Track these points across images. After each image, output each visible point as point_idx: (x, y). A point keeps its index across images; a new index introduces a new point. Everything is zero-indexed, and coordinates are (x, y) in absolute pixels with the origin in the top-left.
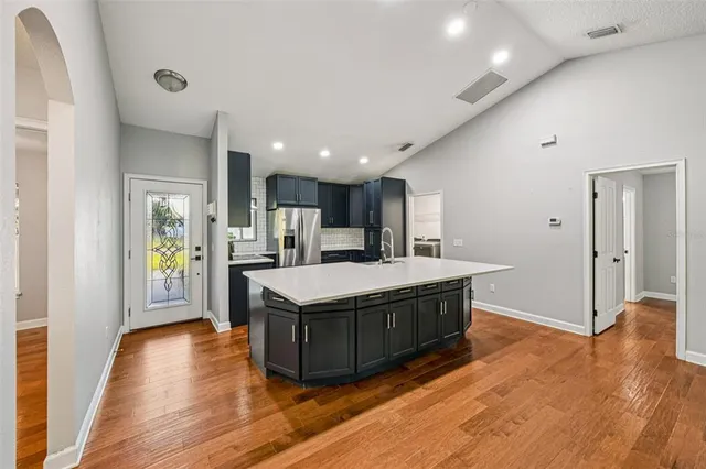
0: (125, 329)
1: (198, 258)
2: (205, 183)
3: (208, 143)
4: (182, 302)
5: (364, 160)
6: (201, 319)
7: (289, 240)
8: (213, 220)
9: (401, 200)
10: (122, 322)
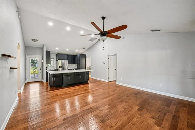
0: (26, 82)
1: (40, 70)
2: (42, 56)
3: (42, 48)
4: (37, 78)
5: (77, 51)
6: (41, 81)
7: (60, 67)
8: (43, 63)
9: (85, 59)
10: (25, 81)
